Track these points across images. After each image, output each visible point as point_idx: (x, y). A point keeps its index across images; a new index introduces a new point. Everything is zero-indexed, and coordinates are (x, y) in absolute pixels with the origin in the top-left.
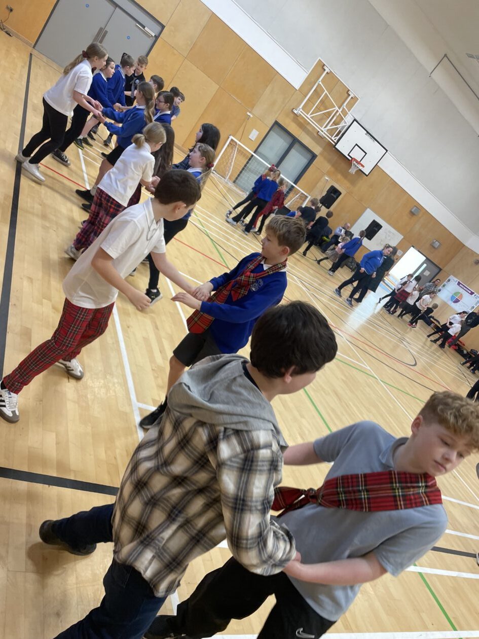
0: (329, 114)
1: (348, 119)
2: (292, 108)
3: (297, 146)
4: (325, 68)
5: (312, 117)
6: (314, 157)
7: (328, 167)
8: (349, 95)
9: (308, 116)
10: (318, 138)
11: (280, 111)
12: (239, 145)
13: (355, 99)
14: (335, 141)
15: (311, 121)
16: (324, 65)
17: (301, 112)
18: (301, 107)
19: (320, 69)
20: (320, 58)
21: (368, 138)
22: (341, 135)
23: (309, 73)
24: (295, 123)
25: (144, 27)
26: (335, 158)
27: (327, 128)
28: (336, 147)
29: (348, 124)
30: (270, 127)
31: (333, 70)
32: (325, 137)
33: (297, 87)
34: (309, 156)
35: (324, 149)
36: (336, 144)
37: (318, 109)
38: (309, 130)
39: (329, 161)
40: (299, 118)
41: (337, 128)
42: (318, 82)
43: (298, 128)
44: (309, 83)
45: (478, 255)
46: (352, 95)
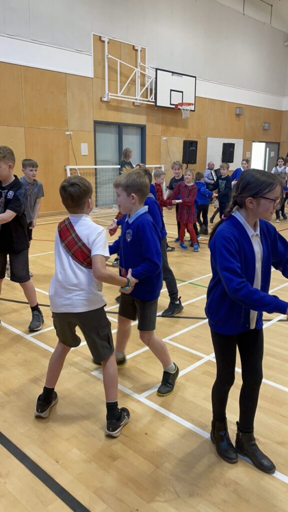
1: (150, 73)
2: (99, 99)
3: (124, 130)
4: (103, 39)
5: (122, 94)
6: (142, 129)
7: (159, 128)
8: (137, 50)
9: (118, 95)
10: (136, 108)
11: (92, 110)
12: (79, 169)
13: (143, 50)
14: (153, 100)
15: (123, 97)
16: (100, 37)
17: (111, 96)
18: (107, 92)
19: (100, 43)
20: (93, 33)
21: (175, 77)
22: (154, 91)
23: (92, 55)
24: (112, 110)
27: (139, 95)
28: (158, 104)
29: (154, 77)
30: (93, 130)
31: (111, 37)
32: (142, 104)
33: (91, 75)
34: (139, 131)
35: (147, 115)
36: (156, 102)
37: (123, 83)
38: (125, 108)
39: (157, 123)
40: (111, 103)
41: (147, 88)
42: (106, 57)
43: (116, 113)
44: (99, 63)
46: (139, 49)
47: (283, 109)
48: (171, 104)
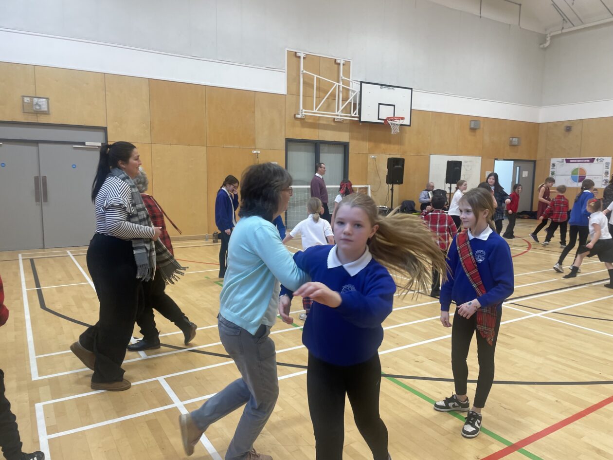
0: (333, 95)
1: (355, 87)
2: (293, 115)
3: (322, 147)
4: (299, 55)
5: (319, 110)
6: (345, 146)
7: (366, 145)
8: (339, 64)
9: (314, 111)
10: (338, 125)
11: (283, 127)
13: (347, 64)
14: (357, 115)
15: (319, 114)
16: (296, 53)
17: (305, 112)
18: (301, 108)
19: (295, 59)
20: (286, 49)
21: (386, 90)
22: (358, 106)
23: (286, 72)
24: (306, 127)
25: (84, 144)
26: (367, 131)
27: (340, 110)
28: (362, 120)
29: (358, 90)
30: (285, 149)
31: (307, 51)
32: (344, 120)
33: (284, 92)
34: (341, 149)
35: (351, 131)
36: (360, 117)
37: (319, 99)
38: (324, 125)
39: (363, 139)
40: (306, 120)
41: (350, 103)
42: (301, 72)
43: (312, 130)
44: (293, 80)
45: (563, 122)
46: (342, 62)
47: (540, 121)
48: (379, 119)
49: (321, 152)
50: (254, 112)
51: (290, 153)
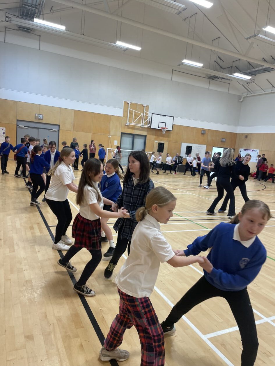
0: (141, 117)
1: (150, 115)
2: (125, 124)
3: (135, 137)
4: (128, 103)
5: (135, 123)
6: (145, 136)
8: (144, 106)
9: (133, 123)
10: (143, 129)
11: (121, 128)
12: (112, 150)
13: (147, 107)
14: (150, 126)
16: (127, 102)
18: (128, 122)
19: (127, 104)
20: (124, 101)
21: (162, 117)
22: (151, 122)
23: (123, 108)
24: (130, 129)
25: (52, 130)
26: (154, 132)
27: (143, 123)
28: (152, 127)
29: (151, 117)
30: (120, 136)
31: (131, 102)
32: (145, 127)
33: (122, 115)
34: (144, 138)
35: (147, 131)
36: (151, 127)
37: (135, 119)
38: (137, 128)
39: (153, 135)
40: (130, 126)
41: (147, 121)
42: (129, 109)
43: (132, 130)
44: (125, 112)
45: (245, 133)
46: (145, 106)
47: (237, 132)
48: (159, 128)
49: (135, 138)
50: (110, 122)
51: (122, 138)
